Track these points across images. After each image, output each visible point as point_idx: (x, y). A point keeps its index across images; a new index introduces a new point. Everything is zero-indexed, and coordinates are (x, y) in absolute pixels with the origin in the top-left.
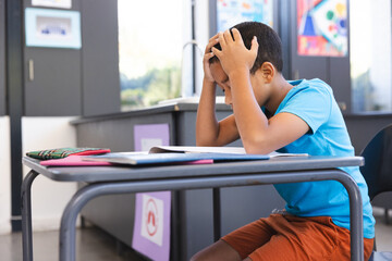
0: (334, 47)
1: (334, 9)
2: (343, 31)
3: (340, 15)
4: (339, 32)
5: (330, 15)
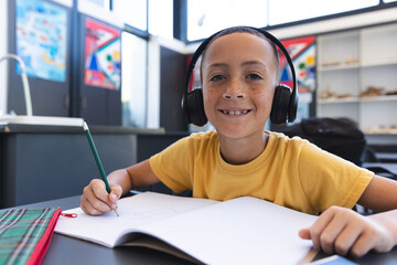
0: (111, 82)
1: (112, 54)
2: (117, 71)
3: (116, 59)
4: (115, 71)
5: (109, 58)
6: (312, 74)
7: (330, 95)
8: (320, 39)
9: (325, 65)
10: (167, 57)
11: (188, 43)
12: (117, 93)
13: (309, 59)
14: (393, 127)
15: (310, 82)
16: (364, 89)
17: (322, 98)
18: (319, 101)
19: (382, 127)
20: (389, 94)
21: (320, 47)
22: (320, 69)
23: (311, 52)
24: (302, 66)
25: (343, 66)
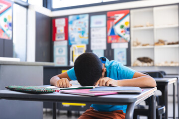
0: (7, 35)
1: (7, 17)
2: (10, 28)
3: (9, 20)
4: (9, 28)
5: (5, 20)
6: (128, 32)
7: (138, 44)
8: (132, 11)
9: (135, 27)
10: (40, 18)
11: (53, 10)
12: (12, 41)
13: (126, 23)
14: (172, 62)
15: (127, 36)
16: (156, 41)
17: (134, 46)
18: (132, 48)
19: (166, 62)
20: (169, 44)
21: (132, 16)
22: (132, 29)
23: (127, 19)
24: (122, 27)
25: (145, 28)
